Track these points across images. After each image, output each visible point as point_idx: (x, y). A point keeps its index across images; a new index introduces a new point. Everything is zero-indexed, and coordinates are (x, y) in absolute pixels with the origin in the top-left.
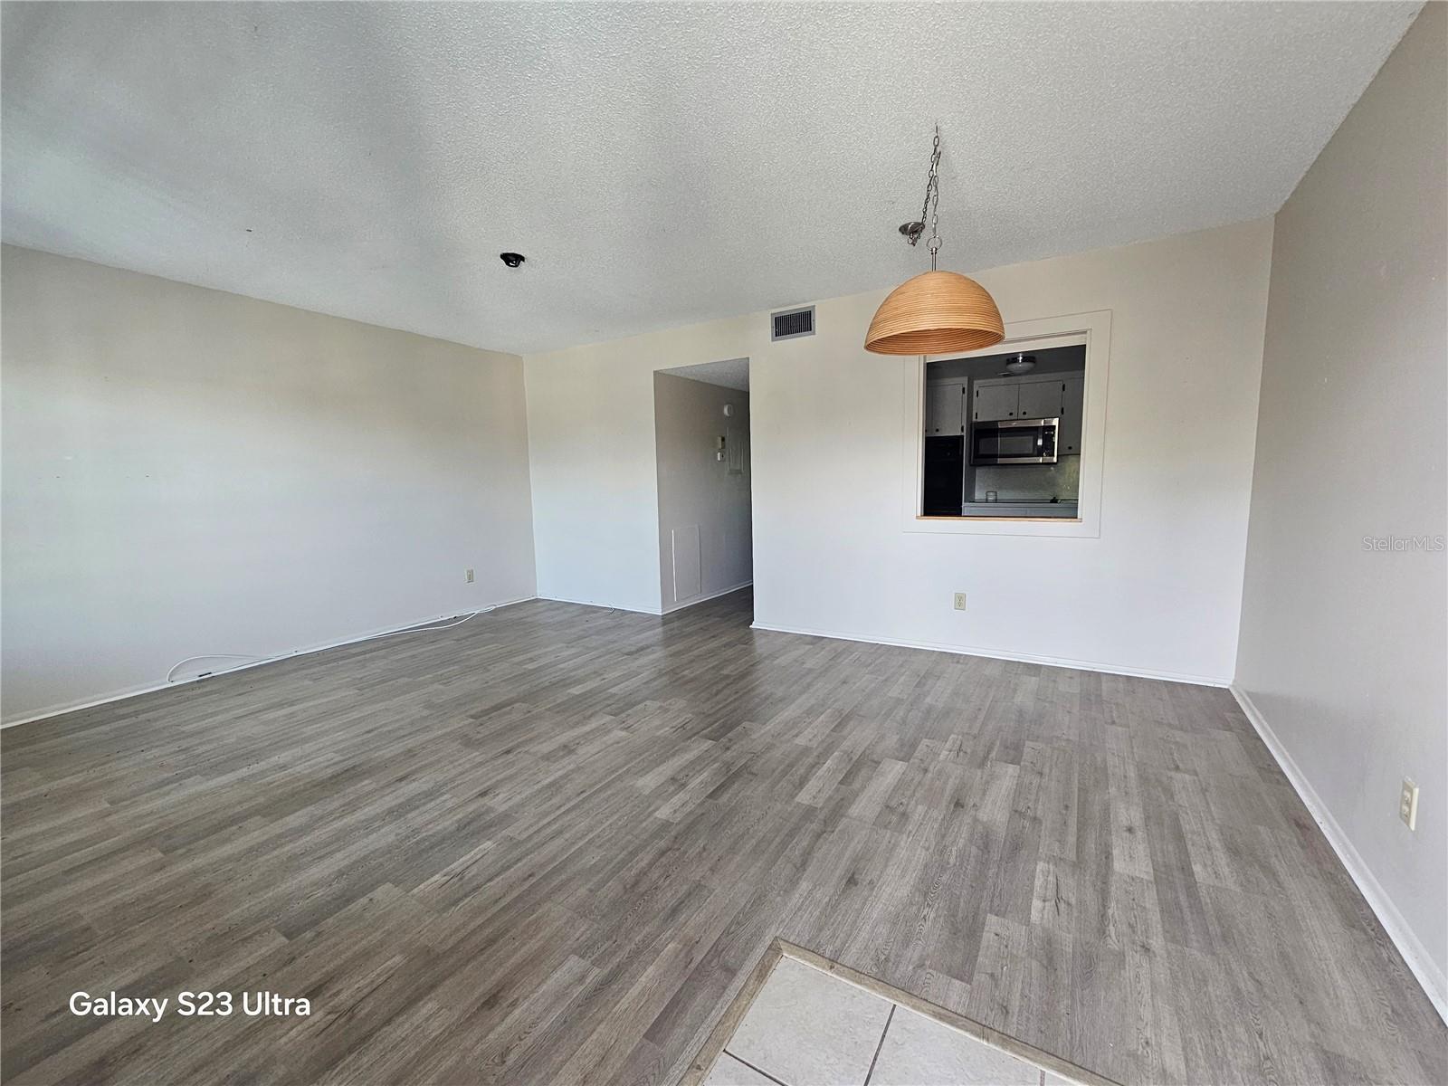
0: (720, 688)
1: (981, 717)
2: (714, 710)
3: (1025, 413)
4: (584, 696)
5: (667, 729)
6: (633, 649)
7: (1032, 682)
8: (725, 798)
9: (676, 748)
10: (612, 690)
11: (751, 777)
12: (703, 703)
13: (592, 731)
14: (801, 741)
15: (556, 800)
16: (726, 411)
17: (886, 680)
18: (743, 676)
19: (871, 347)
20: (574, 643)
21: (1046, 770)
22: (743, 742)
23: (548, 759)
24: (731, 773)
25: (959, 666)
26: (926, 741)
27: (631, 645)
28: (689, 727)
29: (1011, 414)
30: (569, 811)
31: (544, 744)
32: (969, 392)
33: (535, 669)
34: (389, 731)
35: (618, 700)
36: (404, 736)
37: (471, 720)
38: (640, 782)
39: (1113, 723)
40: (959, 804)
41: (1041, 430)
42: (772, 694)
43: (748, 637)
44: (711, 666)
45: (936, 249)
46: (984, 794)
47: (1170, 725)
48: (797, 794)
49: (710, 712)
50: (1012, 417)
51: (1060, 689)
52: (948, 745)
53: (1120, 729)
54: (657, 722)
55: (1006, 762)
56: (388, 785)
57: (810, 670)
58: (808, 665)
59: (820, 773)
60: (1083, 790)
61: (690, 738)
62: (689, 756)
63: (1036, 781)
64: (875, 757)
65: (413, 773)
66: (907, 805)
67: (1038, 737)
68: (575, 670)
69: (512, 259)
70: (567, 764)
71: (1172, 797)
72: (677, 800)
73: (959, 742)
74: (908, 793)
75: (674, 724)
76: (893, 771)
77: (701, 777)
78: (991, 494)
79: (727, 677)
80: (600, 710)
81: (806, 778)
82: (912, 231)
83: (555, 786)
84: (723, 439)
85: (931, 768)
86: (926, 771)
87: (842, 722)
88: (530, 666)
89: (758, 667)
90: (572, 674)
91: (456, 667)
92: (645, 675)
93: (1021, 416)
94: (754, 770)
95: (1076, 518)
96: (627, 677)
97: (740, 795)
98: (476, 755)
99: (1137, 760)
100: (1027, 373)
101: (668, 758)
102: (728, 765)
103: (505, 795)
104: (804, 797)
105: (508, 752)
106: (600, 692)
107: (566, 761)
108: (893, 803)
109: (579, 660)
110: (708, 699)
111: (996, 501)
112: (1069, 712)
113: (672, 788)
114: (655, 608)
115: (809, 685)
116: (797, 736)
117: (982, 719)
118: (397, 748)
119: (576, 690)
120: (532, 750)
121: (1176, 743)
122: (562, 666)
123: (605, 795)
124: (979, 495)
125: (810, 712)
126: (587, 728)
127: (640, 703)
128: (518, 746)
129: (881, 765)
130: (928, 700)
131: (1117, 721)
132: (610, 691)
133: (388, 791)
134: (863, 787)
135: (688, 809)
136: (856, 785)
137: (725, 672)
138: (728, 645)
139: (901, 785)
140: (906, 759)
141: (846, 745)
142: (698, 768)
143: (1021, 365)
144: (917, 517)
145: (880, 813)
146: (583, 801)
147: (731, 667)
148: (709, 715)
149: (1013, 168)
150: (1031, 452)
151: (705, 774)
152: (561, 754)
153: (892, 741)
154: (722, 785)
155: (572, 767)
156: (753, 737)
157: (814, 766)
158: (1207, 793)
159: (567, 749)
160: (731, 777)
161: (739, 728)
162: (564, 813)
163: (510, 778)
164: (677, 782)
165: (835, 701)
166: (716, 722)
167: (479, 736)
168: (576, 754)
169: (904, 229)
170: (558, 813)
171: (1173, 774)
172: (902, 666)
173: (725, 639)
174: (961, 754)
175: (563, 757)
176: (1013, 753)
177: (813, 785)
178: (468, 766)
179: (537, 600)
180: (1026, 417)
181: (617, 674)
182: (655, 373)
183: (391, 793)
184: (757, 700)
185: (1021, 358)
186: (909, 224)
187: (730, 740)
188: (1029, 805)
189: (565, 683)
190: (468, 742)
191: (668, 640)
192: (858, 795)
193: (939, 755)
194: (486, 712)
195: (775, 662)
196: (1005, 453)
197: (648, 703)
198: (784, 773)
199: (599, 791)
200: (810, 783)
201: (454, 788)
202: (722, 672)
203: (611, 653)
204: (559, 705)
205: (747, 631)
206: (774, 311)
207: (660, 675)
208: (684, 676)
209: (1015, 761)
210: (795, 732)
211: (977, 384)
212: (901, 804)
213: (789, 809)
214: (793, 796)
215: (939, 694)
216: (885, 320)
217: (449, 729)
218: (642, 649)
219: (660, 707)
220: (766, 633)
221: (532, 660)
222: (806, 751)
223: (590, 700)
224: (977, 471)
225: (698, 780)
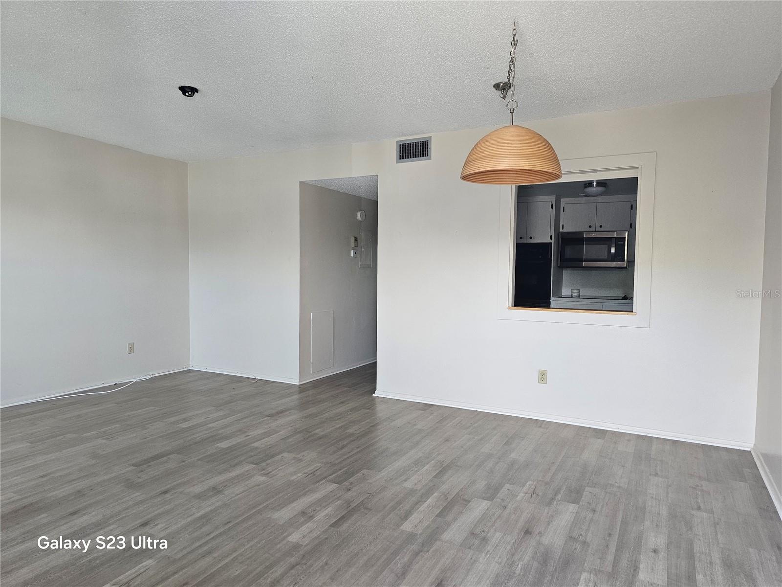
0: (345, 443)
1: (553, 469)
2: (339, 460)
3: (601, 226)
4: (231, 449)
5: (300, 474)
6: (274, 412)
7: (598, 443)
8: (345, 527)
9: (307, 489)
10: (256, 445)
11: (366, 511)
12: (331, 455)
13: (237, 476)
14: (408, 485)
15: (206, 529)
16: (359, 216)
17: (481, 439)
18: (365, 434)
19: (465, 178)
20: (222, 407)
21: (599, 508)
22: (362, 485)
23: (200, 498)
24: (351, 508)
25: (542, 430)
26: (507, 486)
27: (272, 409)
28: (318, 473)
29: (590, 227)
30: (217, 536)
31: (196, 487)
32: (557, 208)
33: (187, 428)
34: (60, 476)
35: (260, 452)
36: (73, 480)
37: (134, 467)
38: (276, 515)
39: (656, 475)
40: (527, 532)
41: (614, 241)
42: (387, 448)
43: (371, 404)
44: (338, 426)
45: (514, 109)
46: (548, 525)
47: (700, 477)
48: (402, 524)
49: (337, 462)
50: (591, 229)
51: (619, 449)
52: (525, 489)
53: (660, 479)
54: (291, 469)
55: (568, 502)
56: (63, 518)
57: (420, 431)
58: (419, 427)
59: (421, 508)
60: (624, 523)
61: (318, 482)
62: (317, 496)
63: (590, 515)
64: (466, 497)
65: (86, 508)
66: (488, 533)
67: (596, 484)
68: (223, 428)
69: (188, 91)
70: (215, 502)
71: (691, 529)
72: (305, 529)
73: (534, 487)
74: (489, 524)
75: (306, 471)
76: (479, 507)
77: (327, 511)
78: (575, 291)
79: (352, 434)
80: (245, 460)
81: (410, 511)
82: (503, 88)
83: (205, 519)
84: (356, 240)
85: (510, 506)
86: (505, 507)
87: (443, 470)
88: (185, 425)
89: (379, 427)
90: (220, 432)
91: (117, 426)
92: (283, 433)
93: (599, 229)
94: (369, 506)
95: (632, 312)
96: (267, 434)
97: (357, 525)
98: (138, 495)
99: (670, 501)
100: (601, 194)
101: (300, 497)
102: (348, 503)
103: (163, 525)
104: (407, 526)
105: (165, 492)
106: (244, 446)
107: (214, 499)
108: (477, 531)
109: (226, 421)
110: (334, 452)
111: (579, 297)
112: (623, 466)
113: (303, 519)
114: (294, 380)
115: (418, 443)
116: (405, 480)
117: (554, 471)
118: (67, 490)
119: (224, 445)
120: (185, 491)
121: (702, 491)
122: (210, 425)
123: (246, 525)
124: (565, 291)
125: (418, 463)
126: (233, 474)
127: (279, 454)
128: (173, 488)
129: (470, 504)
130: (513, 455)
131: (659, 473)
132: (252, 445)
133: (63, 522)
134: (455, 519)
135: (314, 535)
136: (449, 518)
137: (350, 431)
138: (353, 410)
139: (483, 518)
140: (491, 498)
141: (444, 488)
142: (325, 504)
143: (595, 189)
144: (509, 308)
145: (466, 538)
146: (229, 529)
147: (356, 427)
148: (335, 464)
149: (574, 49)
150: (606, 258)
151: (330, 509)
152: (211, 493)
153: (481, 485)
154: (343, 517)
155: (218, 504)
156: (370, 481)
157: (417, 503)
158: (718, 526)
159: (216, 490)
160: (350, 511)
161: (360, 475)
162: (213, 538)
163: (167, 512)
164: (306, 515)
165: (439, 454)
166: (340, 470)
167: (141, 480)
168: (223, 494)
169: (497, 86)
170: (208, 538)
171: (693, 512)
172: (494, 429)
173: (351, 405)
174: (534, 496)
175: (211, 497)
176: (575, 496)
177: (415, 518)
178: (131, 503)
179: (190, 371)
180: (602, 229)
181: (260, 431)
182: (301, 183)
183: (65, 524)
184: (375, 453)
185: (595, 183)
186: (501, 83)
187: (351, 483)
188: (582, 533)
189: (215, 438)
190: (131, 485)
191: (303, 405)
192: (450, 525)
193: (517, 496)
194: (146, 461)
195: (392, 424)
196: (589, 258)
197: (285, 454)
198: (394, 508)
199: (243, 521)
200: (413, 516)
201: (119, 520)
202: (348, 431)
203: (254, 415)
204: (210, 455)
205: (370, 399)
206: (399, 139)
207: (296, 432)
208: (315, 434)
209: (576, 501)
210: (404, 478)
211: (564, 201)
212: (483, 531)
213: (395, 534)
214: (398, 525)
215: (521, 452)
216: (474, 160)
217: (114, 475)
218: (282, 412)
219: (294, 458)
220: (385, 400)
221: (185, 420)
222: (412, 492)
223: (235, 452)
224: (563, 271)
225: (323, 514)
